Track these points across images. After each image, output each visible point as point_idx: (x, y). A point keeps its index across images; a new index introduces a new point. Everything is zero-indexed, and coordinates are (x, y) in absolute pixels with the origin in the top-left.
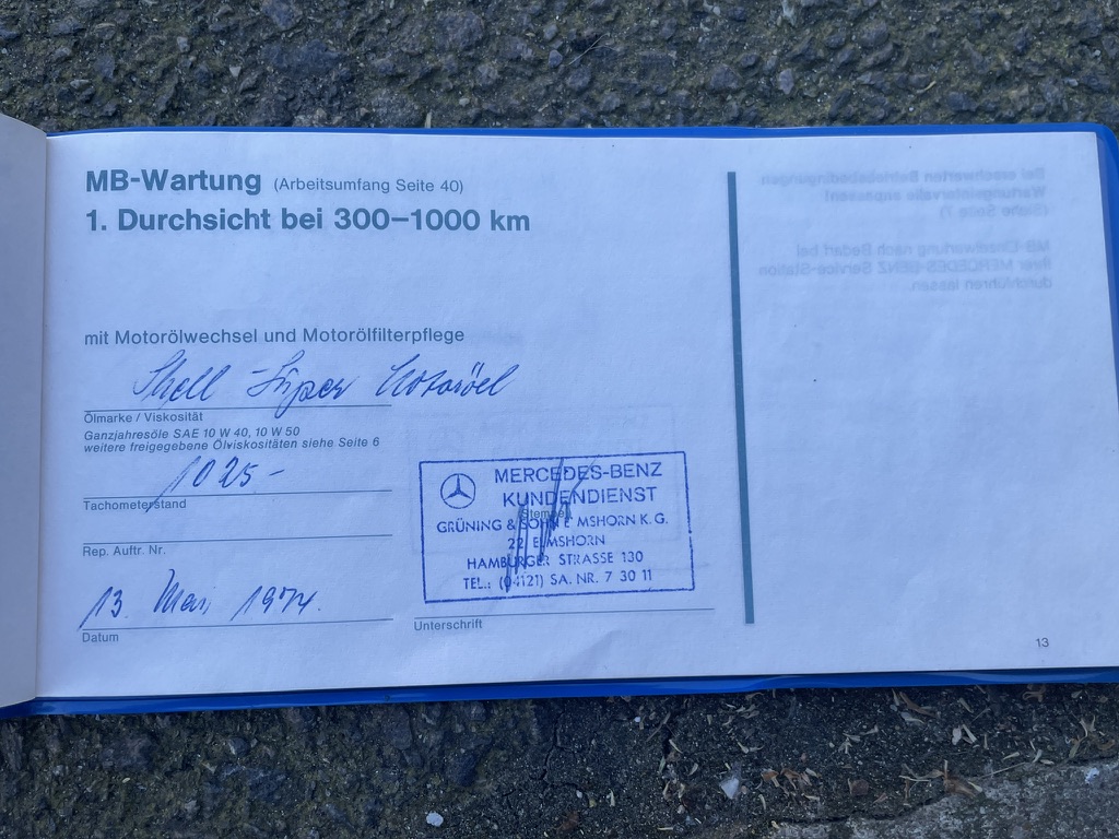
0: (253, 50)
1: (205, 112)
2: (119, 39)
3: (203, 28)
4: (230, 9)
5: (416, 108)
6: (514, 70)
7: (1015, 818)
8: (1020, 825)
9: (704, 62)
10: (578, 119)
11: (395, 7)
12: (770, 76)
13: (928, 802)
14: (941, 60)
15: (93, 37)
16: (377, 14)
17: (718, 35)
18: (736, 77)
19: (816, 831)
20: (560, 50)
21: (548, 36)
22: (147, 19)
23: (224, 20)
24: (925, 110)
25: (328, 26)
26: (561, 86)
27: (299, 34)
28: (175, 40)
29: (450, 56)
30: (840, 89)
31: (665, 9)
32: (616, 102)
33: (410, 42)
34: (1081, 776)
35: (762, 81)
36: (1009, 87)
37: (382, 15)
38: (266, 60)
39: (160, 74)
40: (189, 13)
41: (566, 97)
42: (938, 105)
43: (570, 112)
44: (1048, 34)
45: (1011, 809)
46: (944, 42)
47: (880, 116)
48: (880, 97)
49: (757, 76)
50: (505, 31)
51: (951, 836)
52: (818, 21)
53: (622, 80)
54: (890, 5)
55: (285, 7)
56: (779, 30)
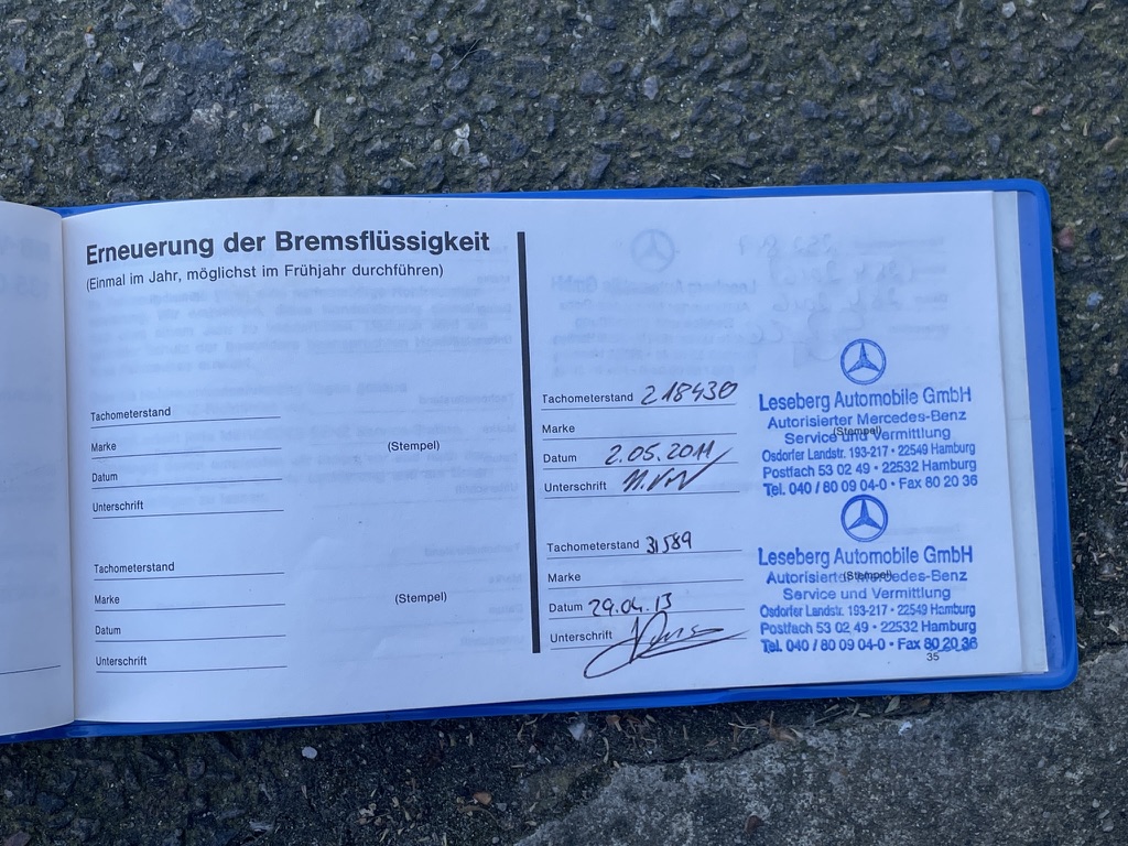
0: (155, 47)
1: (107, 106)
2: (30, 34)
3: (108, 26)
4: (134, 8)
5: (306, 105)
6: (398, 71)
7: (834, 764)
8: (837, 770)
9: (576, 67)
10: (456, 119)
11: (288, 9)
12: (636, 82)
13: (756, 747)
14: (797, 69)
15: (5, 31)
16: (271, 15)
17: (590, 42)
18: (604, 83)
19: (652, 771)
20: (441, 53)
21: (430, 40)
22: (56, 15)
23: (128, 18)
24: (780, 116)
25: (225, 27)
26: (441, 87)
27: (198, 33)
28: (83, 37)
29: (338, 57)
30: (701, 96)
31: (541, 16)
32: (493, 104)
33: (302, 43)
34: (896, 728)
35: (630, 87)
36: (861, 95)
37: (276, 16)
38: (167, 57)
39: (68, 68)
40: (95, 10)
41: (446, 98)
42: (792, 113)
43: (449, 112)
44: (900, 45)
45: (830, 756)
46: (800, 53)
47: (737, 122)
48: (738, 105)
49: (625, 82)
50: (390, 33)
51: (774, 778)
52: (684, 30)
53: (498, 83)
54: (752, 15)
55: (185, 8)
56: (647, 38)
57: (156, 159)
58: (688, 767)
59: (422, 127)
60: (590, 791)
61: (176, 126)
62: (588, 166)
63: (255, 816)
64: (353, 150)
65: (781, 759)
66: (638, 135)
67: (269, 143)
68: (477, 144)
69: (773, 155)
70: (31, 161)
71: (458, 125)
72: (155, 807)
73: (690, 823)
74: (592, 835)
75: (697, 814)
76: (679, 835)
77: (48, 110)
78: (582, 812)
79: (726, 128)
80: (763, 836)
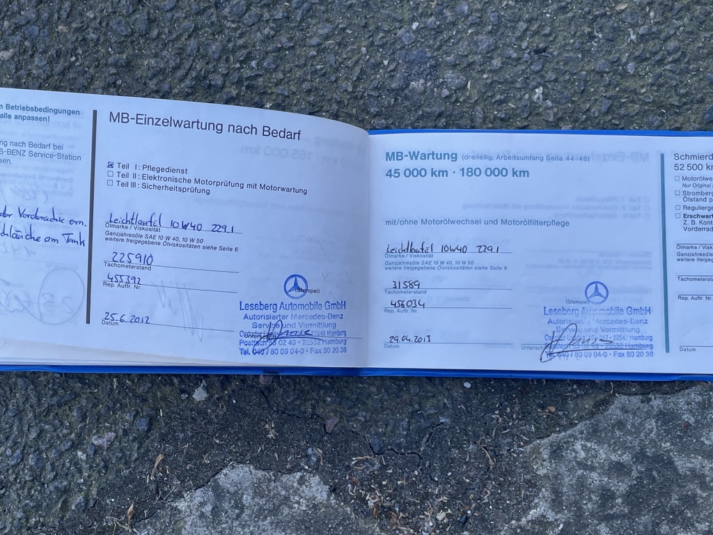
0: (393, 53)
1: (372, 81)
2: (336, 48)
3: (372, 43)
5: (464, 79)
6: (508, 62)
9: (594, 59)
10: (536, 84)
11: (455, 35)
12: (624, 66)
13: (687, 388)
14: (703, 59)
15: (325, 47)
17: (601, 47)
18: (608, 66)
19: (635, 398)
20: (529, 53)
21: (523, 47)
23: (381, 40)
24: (695, 81)
25: (426, 43)
26: (529, 70)
27: (412, 47)
28: (360, 49)
29: (480, 56)
30: (656, 72)
31: (577, 35)
32: (554, 77)
33: (462, 50)
35: (620, 68)
37: (450, 38)
39: (353, 64)
40: (366, 36)
41: (531, 75)
42: (702, 79)
43: (532, 81)
47: (674, 84)
48: (675, 76)
49: (618, 65)
50: (503, 44)
51: (696, 403)
52: (647, 40)
53: (556, 67)
54: (681, 33)
55: (408, 35)
56: (629, 44)
57: (394, 105)
58: (653, 397)
59: (519, 88)
60: (604, 408)
61: (403, 89)
62: (600, 106)
63: (442, 414)
64: (486, 100)
65: (700, 394)
66: (625, 91)
67: (447, 97)
68: (546, 96)
69: (693, 100)
70: (337, 107)
71: (537, 87)
72: (396, 408)
73: (654, 424)
74: (605, 428)
75: (658, 420)
76: (649, 430)
77: (344, 83)
78: (600, 417)
79: (668, 87)
80: (691, 431)
